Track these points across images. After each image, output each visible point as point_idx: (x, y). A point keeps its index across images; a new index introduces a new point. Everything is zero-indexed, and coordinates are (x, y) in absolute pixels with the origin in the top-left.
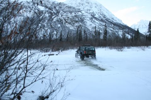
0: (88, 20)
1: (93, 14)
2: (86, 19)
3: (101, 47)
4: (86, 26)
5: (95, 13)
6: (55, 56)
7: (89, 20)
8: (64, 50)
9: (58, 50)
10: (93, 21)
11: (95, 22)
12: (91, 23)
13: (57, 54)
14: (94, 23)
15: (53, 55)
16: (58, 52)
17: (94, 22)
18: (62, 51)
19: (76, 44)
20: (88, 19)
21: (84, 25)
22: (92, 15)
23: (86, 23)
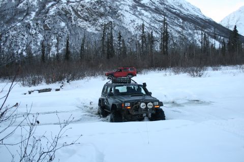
0: (126, 11)
2: (121, 10)
3: (154, 70)
6: (53, 92)
7: (129, 10)
8: (73, 79)
9: (60, 79)
10: (137, 13)
11: (143, 14)
12: (134, 17)
13: (59, 88)
14: (140, 17)
15: (49, 90)
16: (61, 85)
17: (141, 14)
18: (68, 82)
19: (101, 65)
20: (127, 8)
21: (117, 23)
22: (134, 0)
23: (121, 16)
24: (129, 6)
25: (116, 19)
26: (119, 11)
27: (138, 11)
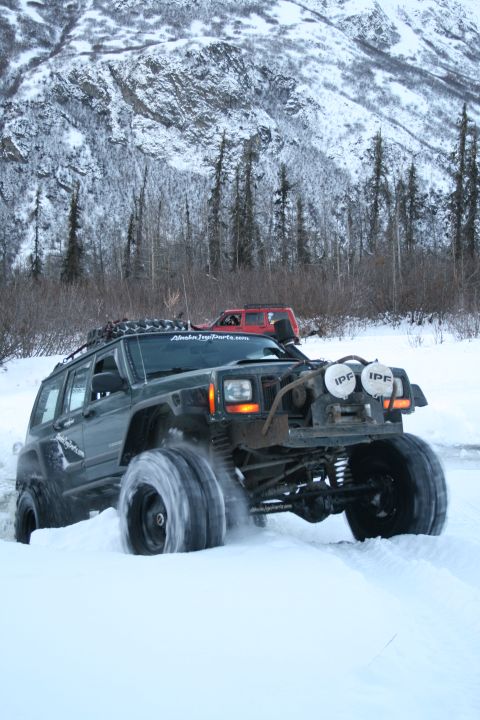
0: (327, 86)
1: (371, 34)
2: (304, 80)
4: (316, 143)
5: (393, 18)
7: (338, 81)
10: (372, 96)
11: (396, 101)
12: (359, 112)
14: (385, 110)
17: (385, 100)
20: (334, 75)
21: (292, 134)
22: (361, 42)
23: (309, 109)
24: (341, 65)
25: (289, 119)
26: (299, 89)
27: (376, 88)
